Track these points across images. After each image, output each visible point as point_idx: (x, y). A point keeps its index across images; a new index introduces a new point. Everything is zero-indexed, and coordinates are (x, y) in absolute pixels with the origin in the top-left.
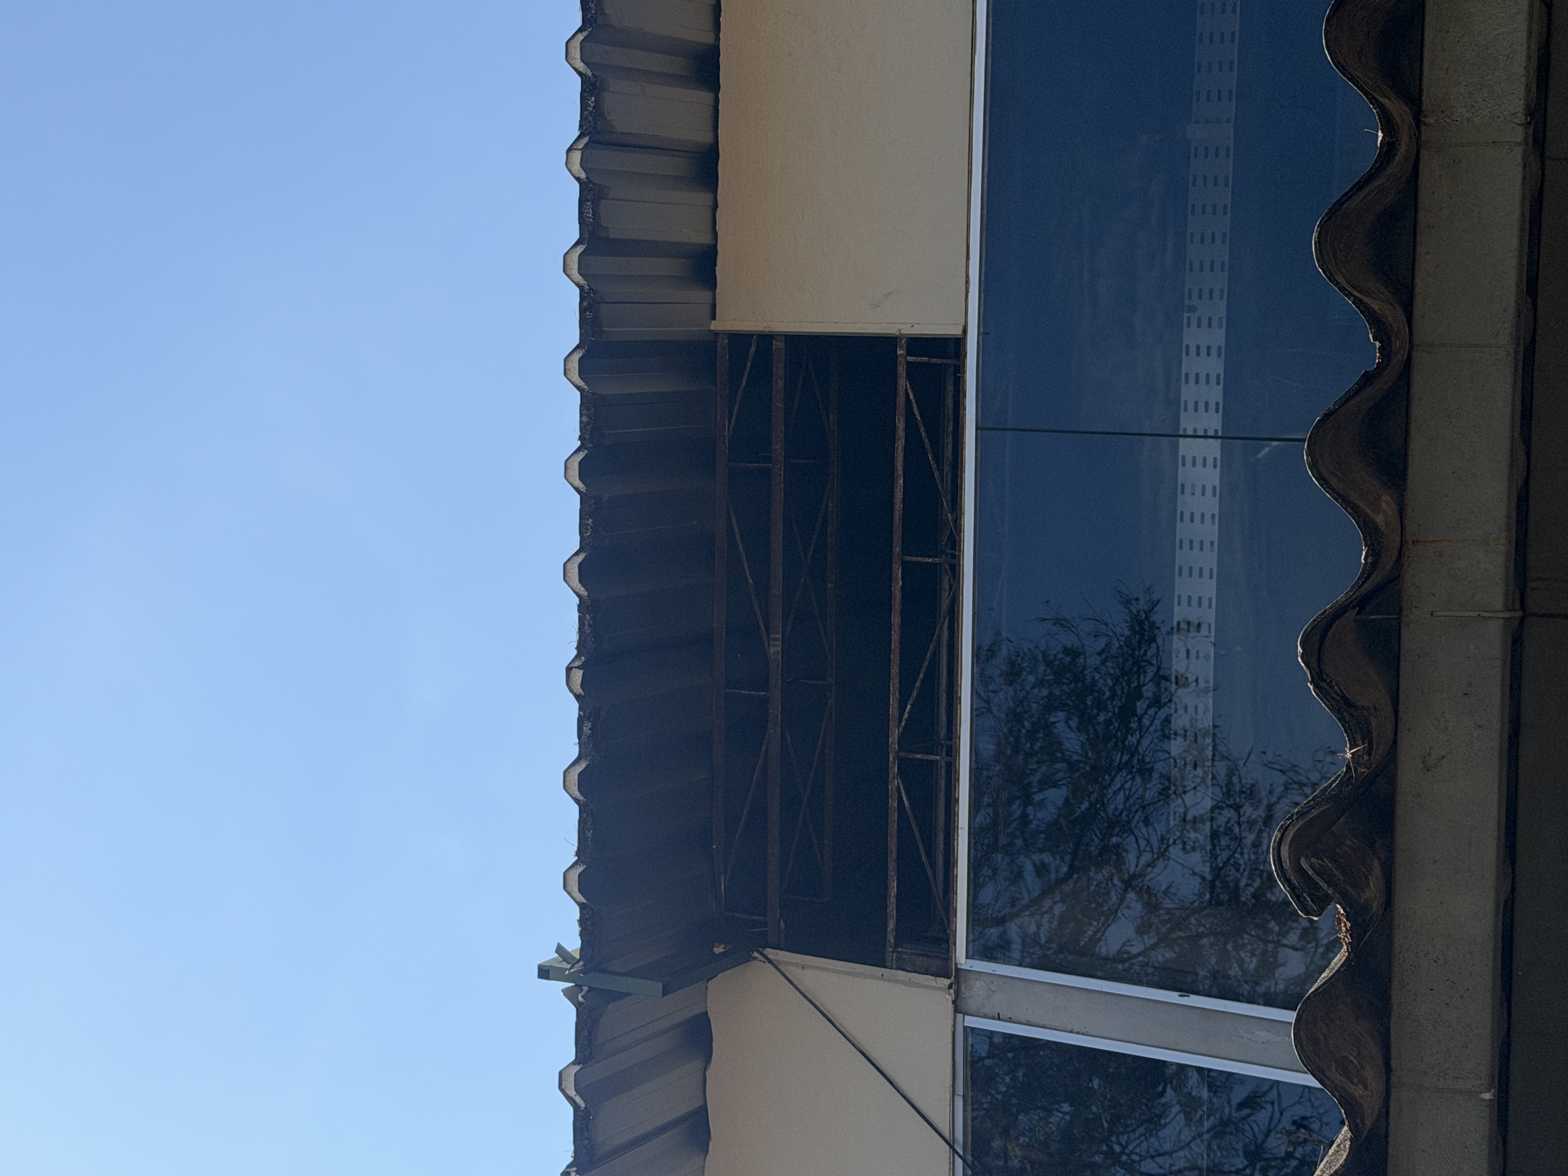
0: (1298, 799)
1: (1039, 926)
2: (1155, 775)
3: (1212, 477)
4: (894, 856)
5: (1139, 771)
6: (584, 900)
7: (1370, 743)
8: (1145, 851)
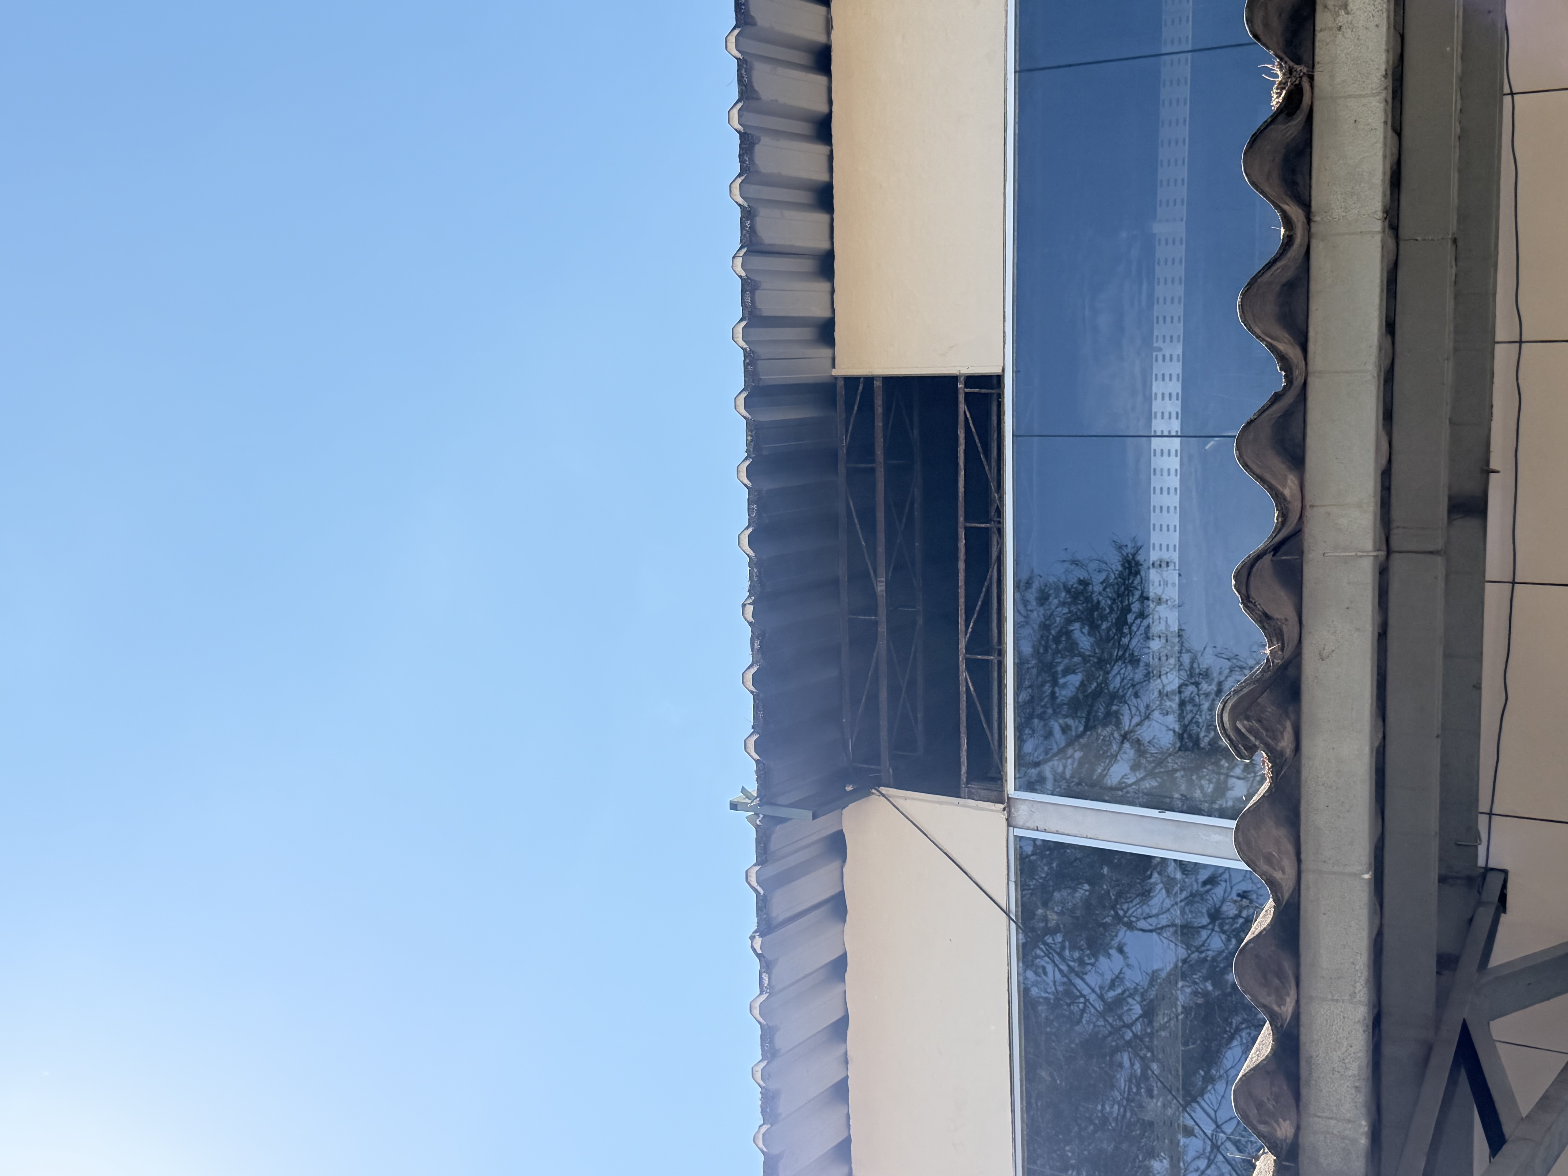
0: (1239, 678)
1: (1065, 767)
2: (1142, 664)
3: (1174, 463)
4: (965, 724)
5: (1130, 662)
6: (758, 758)
7: (1283, 644)
8: (1135, 715)
